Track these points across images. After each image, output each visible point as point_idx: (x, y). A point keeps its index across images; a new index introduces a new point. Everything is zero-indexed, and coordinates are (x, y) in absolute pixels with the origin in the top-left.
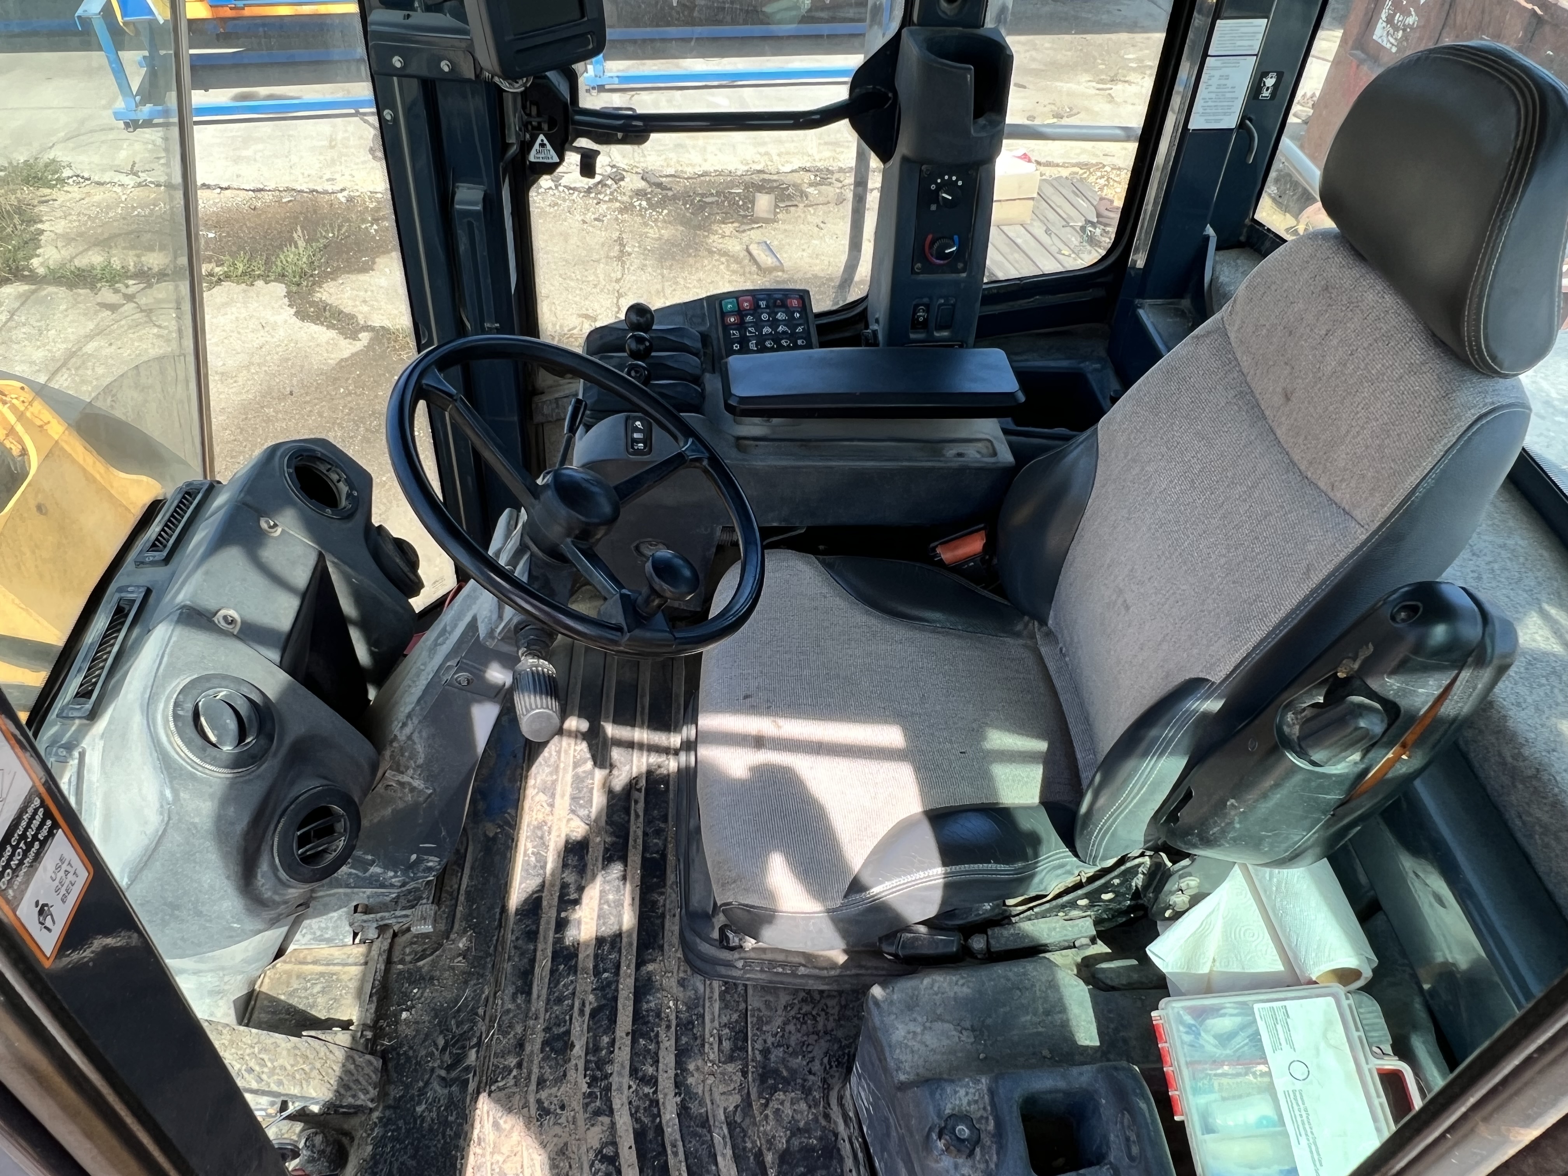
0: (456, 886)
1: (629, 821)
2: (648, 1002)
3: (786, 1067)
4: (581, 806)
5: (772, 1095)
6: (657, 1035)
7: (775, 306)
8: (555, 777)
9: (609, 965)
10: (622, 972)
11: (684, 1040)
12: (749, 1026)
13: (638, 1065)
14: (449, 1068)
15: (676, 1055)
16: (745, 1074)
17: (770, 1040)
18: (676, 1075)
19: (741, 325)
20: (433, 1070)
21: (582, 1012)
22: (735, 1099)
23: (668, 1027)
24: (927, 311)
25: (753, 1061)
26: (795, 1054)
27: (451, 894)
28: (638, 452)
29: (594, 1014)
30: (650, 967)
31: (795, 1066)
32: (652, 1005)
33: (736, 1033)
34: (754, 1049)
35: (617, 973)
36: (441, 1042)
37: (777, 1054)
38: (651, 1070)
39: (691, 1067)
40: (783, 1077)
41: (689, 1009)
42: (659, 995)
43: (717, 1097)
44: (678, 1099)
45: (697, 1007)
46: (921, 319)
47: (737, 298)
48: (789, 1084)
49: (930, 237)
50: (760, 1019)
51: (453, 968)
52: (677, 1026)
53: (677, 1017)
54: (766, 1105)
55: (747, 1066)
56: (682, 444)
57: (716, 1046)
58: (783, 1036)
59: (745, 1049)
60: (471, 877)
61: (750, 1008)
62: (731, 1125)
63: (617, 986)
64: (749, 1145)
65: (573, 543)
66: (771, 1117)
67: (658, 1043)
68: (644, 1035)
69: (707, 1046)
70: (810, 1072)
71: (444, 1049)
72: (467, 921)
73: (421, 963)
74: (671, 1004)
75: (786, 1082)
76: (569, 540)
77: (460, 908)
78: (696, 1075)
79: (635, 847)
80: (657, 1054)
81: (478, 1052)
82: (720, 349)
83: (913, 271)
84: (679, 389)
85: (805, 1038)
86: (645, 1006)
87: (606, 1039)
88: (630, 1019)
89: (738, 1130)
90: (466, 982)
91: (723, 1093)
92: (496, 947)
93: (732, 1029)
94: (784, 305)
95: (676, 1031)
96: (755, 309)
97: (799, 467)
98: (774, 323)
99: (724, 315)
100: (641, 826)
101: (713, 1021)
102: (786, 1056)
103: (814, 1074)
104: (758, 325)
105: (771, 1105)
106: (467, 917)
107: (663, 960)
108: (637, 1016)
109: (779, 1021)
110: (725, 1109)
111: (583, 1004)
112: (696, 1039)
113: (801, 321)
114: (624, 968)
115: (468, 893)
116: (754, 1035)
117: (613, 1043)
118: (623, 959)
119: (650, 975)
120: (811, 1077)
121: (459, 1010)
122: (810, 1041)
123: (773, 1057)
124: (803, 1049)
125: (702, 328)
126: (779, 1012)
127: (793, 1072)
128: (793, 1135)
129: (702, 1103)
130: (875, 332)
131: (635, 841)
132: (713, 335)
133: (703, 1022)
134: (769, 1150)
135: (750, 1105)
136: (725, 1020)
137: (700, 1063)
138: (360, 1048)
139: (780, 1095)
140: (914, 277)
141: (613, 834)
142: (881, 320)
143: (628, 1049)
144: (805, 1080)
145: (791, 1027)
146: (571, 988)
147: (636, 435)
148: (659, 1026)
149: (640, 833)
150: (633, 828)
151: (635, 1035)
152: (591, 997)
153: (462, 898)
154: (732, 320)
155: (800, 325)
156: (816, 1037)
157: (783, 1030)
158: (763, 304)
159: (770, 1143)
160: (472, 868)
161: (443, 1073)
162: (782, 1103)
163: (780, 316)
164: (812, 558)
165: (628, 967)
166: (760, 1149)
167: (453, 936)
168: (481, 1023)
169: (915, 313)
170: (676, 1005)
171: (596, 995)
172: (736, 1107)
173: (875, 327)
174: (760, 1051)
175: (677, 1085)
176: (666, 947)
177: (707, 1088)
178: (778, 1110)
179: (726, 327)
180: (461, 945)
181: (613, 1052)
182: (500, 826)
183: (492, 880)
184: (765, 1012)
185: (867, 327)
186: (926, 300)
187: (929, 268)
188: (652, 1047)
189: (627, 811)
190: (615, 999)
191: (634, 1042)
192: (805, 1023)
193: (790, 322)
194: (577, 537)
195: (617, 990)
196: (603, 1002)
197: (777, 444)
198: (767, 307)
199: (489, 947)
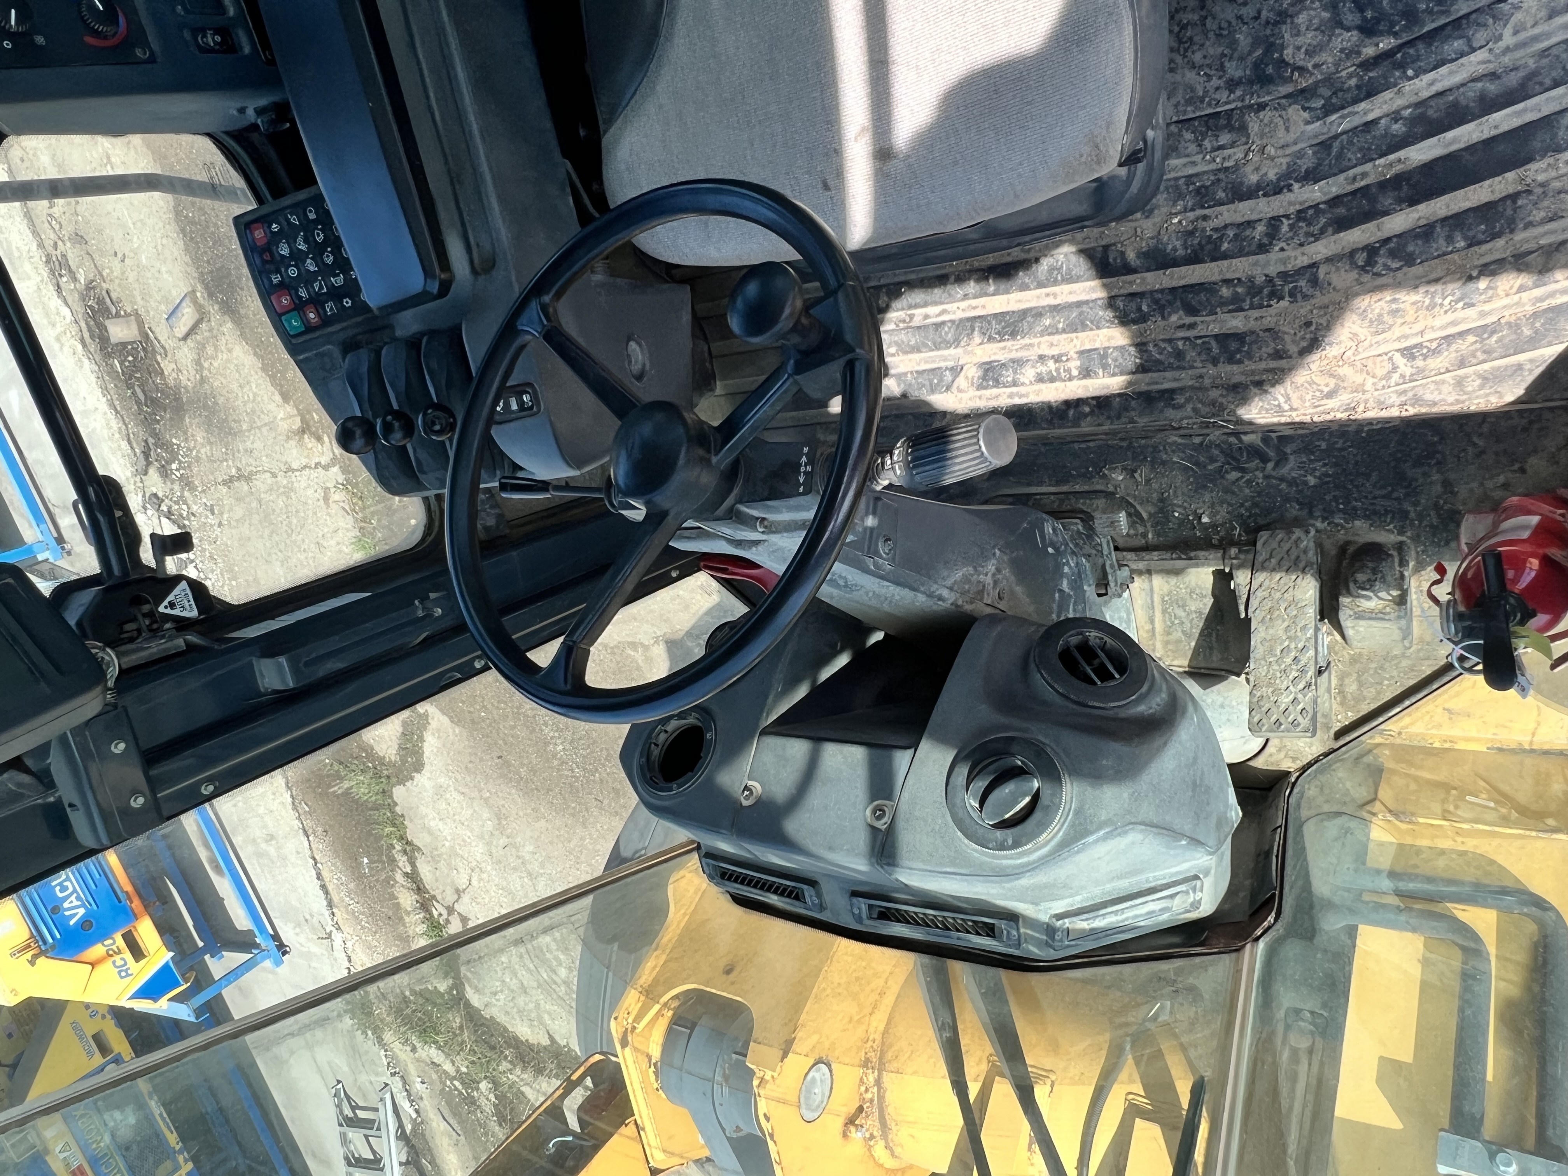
0: (1052, 497)
1: (950, 321)
2: (1175, 249)
3: (1250, 53)
4: (941, 380)
5: (1287, 64)
6: (1215, 230)
7: (272, 261)
8: (910, 417)
9: (1133, 306)
10: (1140, 290)
11: (1221, 195)
12: (1198, 114)
13: (1253, 247)
14: (1265, 459)
15: (1241, 200)
16: (1262, 107)
17: (1215, 82)
18: (1264, 195)
19: (317, 301)
20: (1267, 477)
21: (1192, 326)
22: (1296, 113)
23: (1205, 218)
24: (203, 31)
25: (1243, 100)
26: (1233, 44)
27: (1062, 501)
28: (535, 398)
29: (1192, 311)
30: (1131, 255)
31: (1249, 40)
32: (1178, 244)
33: (1209, 128)
34: (1227, 101)
35: (1141, 295)
36: (1234, 475)
37: (1234, 70)
38: (1261, 228)
39: (1254, 178)
40: (1265, 54)
41: (1181, 196)
42: (1165, 239)
43: (1291, 137)
44: (1296, 186)
45: (1177, 187)
46: (218, 38)
47: (280, 315)
48: (1273, 44)
49: (89, 39)
50: (1189, 102)
51: (1148, 481)
52: (1203, 207)
53: (1192, 210)
54: (1302, 70)
55: (1250, 107)
56: (528, 337)
57: (1227, 152)
58: (1210, 66)
59: (1229, 113)
60: (1041, 483)
61: (1175, 119)
62: (1328, 110)
63: (1156, 291)
64: (1353, 82)
65: (716, 454)
66: (1317, 59)
67: (1226, 226)
68: (1217, 247)
69: (1226, 164)
70: (1256, 18)
71: (1243, 470)
72: (1092, 477)
73: (1145, 515)
74: (1175, 221)
75: (1270, 47)
76: (714, 460)
77: (1077, 488)
78: (1264, 170)
79: (984, 307)
80: (1239, 225)
81: (1245, 433)
82: (358, 324)
83: (152, 60)
84: (434, 365)
85: (1211, 35)
86: (1181, 252)
87: (1225, 292)
88: (1197, 266)
89: (1334, 100)
90: (1163, 463)
91: (1287, 129)
92: (1122, 439)
93: (1204, 136)
94: (268, 248)
95: (1209, 207)
96: (285, 286)
97: (493, 177)
98: (297, 257)
99: (309, 328)
100: (955, 305)
101: (1194, 163)
102: (1236, 55)
103: (1259, 12)
104: (307, 279)
105: (1301, 63)
106: (1086, 477)
107: (1122, 243)
108: (1194, 259)
109: (1190, 76)
110: (1308, 123)
111: (1182, 326)
112: (1219, 180)
113: (282, 219)
114: (1135, 288)
115: (1058, 483)
116: (1209, 104)
117: (1227, 282)
118: (1123, 292)
119: (1141, 255)
120: (1264, 14)
121: (1197, 464)
122: (1215, 27)
123: (1238, 74)
124: (1225, 35)
125: (336, 352)
126: (1178, 77)
127: (1256, 42)
128: (1340, 24)
129: (1300, 154)
130: (259, 112)
131: (975, 308)
132: (342, 336)
133: (1196, 175)
134: (1359, 53)
135: (1303, 91)
136: (1193, 148)
137: (1249, 169)
138: (1251, 556)
139: (1288, 53)
140: (159, 60)
141: (970, 336)
142: (239, 105)
143: (1234, 261)
144: (1268, 23)
145: (1198, 57)
146: (1163, 345)
147: (514, 407)
148: (1204, 230)
149: (964, 304)
150: (960, 315)
151: (1217, 256)
152: (1174, 318)
153: (1065, 489)
154: (312, 315)
155: (288, 221)
156: (1209, 21)
157: (1201, 67)
158: (276, 279)
159: (1351, 53)
160: (1029, 485)
161: (1270, 465)
162: (1299, 48)
163: (284, 250)
164: (605, 141)
165: (1131, 283)
166: (1359, 66)
167: (1111, 488)
168: (1211, 437)
169: (211, 51)
170: (1176, 214)
171: (1170, 314)
172: (1304, 109)
173: (250, 112)
174: (1232, 92)
175: (1278, 191)
176: (1104, 243)
177: (1280, 152)
178: (1307, 52)
179: (326, 321)
180: (1121, 478)
181: (1239, 279)
184: (1179, 97)
185: (254, 127)
186: (187, 35)
187: (137, 36)
188: (1231, 233)
189: (938, 326)
190: (1173, 290)
191: (1225, 256)
192: (1191, 39)
193: (287, 233)
194: (709, 452)
195: (1161, 291)
196: (1178, 303)
197: (467, 218)
198: (278, 271)
199: (1121, 447)
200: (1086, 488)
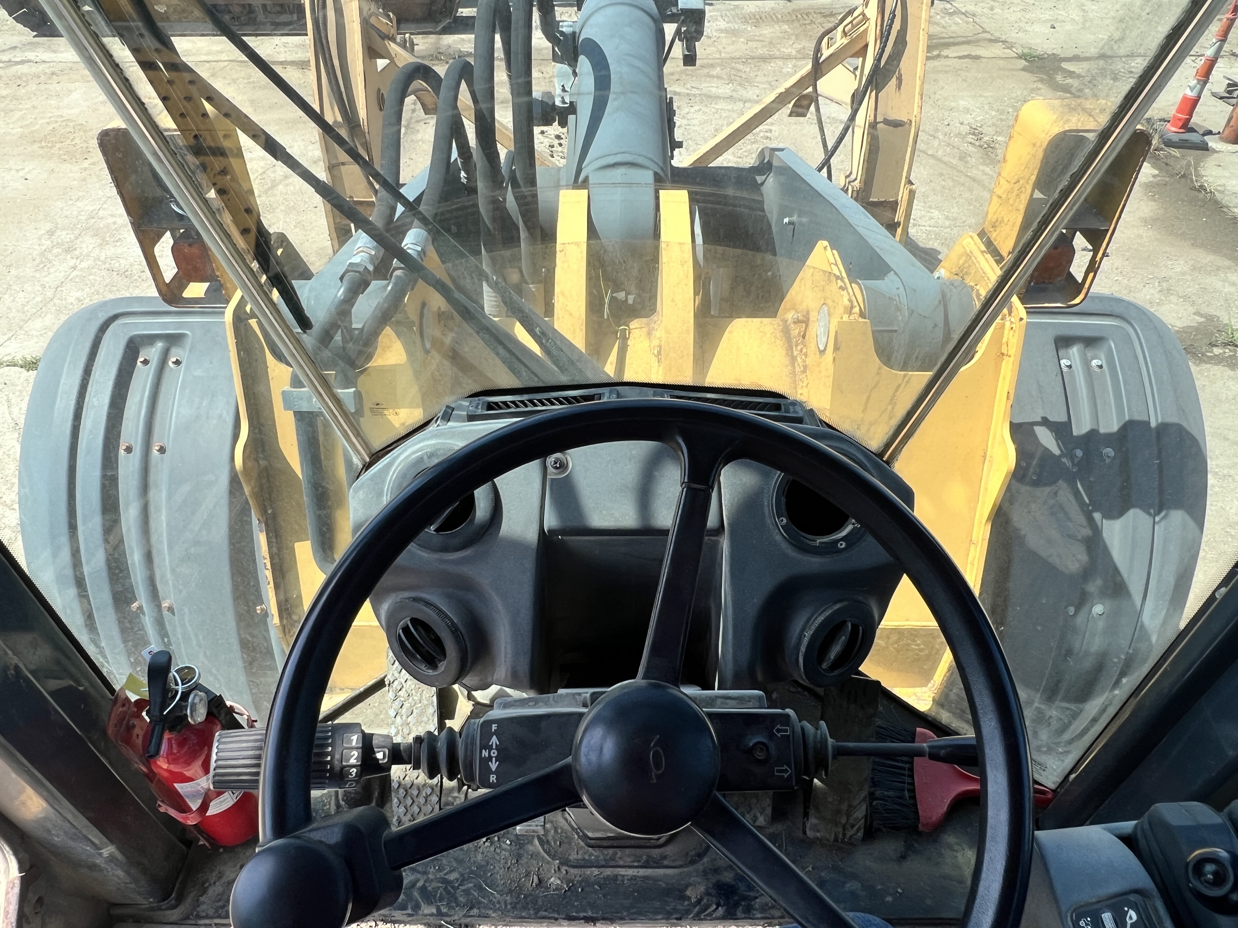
0: (621, 863)
14: (423, 889)
20: (425, 873)
27: (612, 859)
36: (452, 877)
51: (528, 874)
60: (634, 878)
71: (445, 881)
72: (580, 882)
73: (536, 842)
77: (596, 871)
81: (432, 915)
90: (510, 891)
106: (585, 881)
115: (614, 878)
121: (481, 889)
153: (608, 872)
160: (645, 878)
161: (420, 884)
167: (564, 869)
168: (461, 913)
180: (552, 880)
182: (699, 901)
183: (627, 902)
199: (545, 911)
200: (588, 871)
